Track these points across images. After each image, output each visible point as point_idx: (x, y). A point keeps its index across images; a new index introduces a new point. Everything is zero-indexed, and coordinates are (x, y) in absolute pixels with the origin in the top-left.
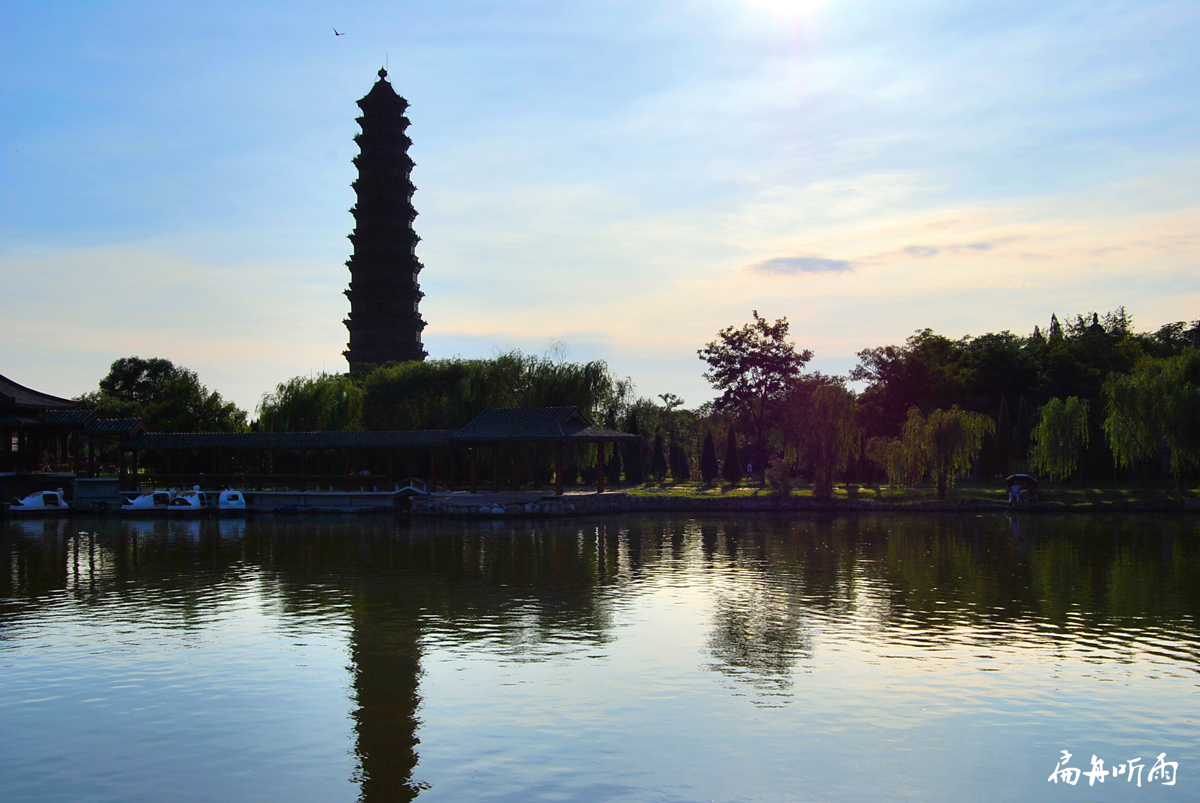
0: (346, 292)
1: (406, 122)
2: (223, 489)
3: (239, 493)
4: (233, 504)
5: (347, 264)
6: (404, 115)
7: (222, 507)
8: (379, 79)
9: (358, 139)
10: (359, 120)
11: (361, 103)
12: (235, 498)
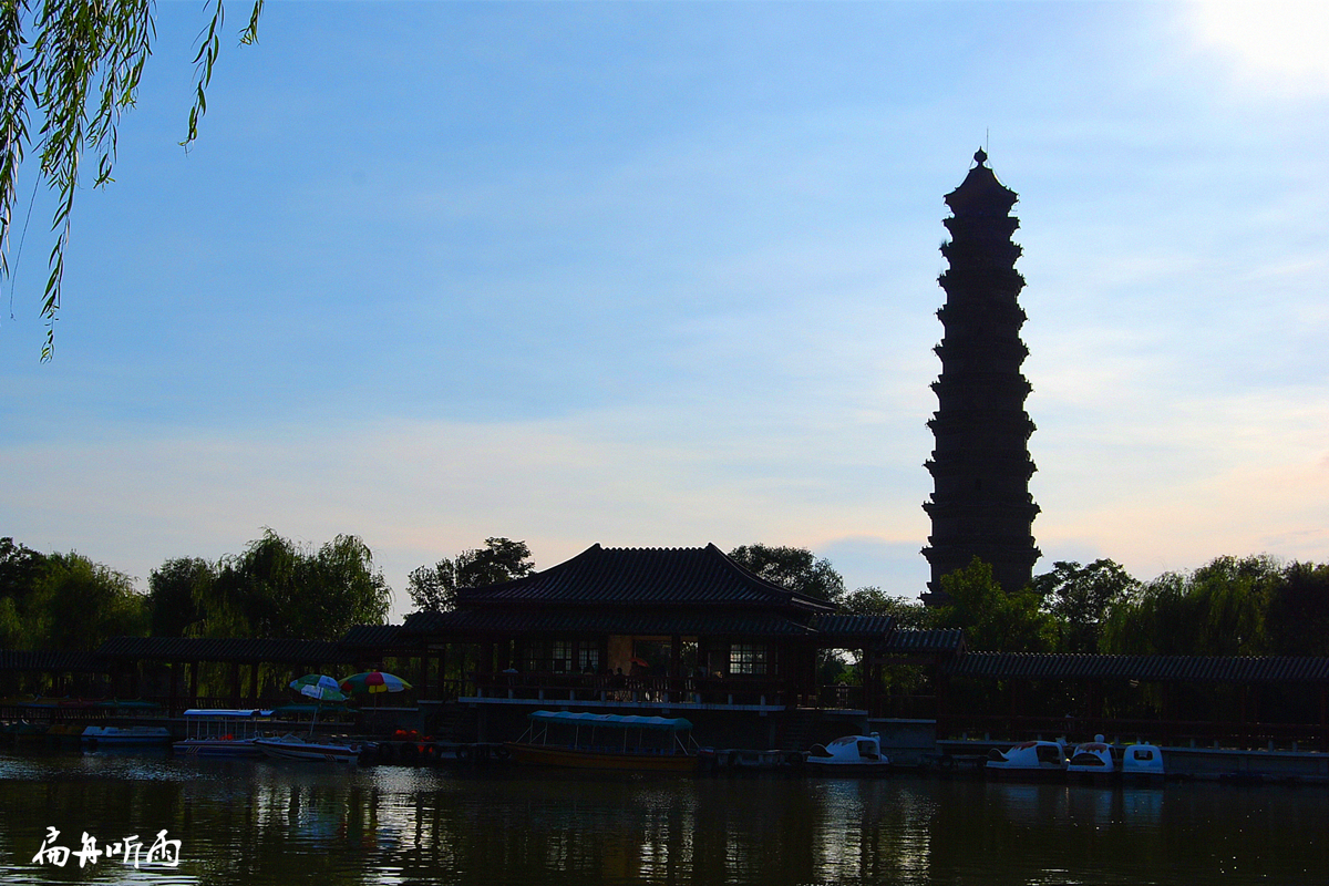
0: (928, 464)
1: (1015, 223)
2: (1135, 741)
3: (1154, 749)
4: (1143, 766)
5: (930, 424)
6: (1010, 214)
7: (1126, 769)
8: (975, 164)
9: (945, 249)
10: (947, 222)
11: (950, 199)
12: (1149, 756)
